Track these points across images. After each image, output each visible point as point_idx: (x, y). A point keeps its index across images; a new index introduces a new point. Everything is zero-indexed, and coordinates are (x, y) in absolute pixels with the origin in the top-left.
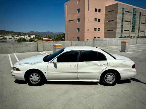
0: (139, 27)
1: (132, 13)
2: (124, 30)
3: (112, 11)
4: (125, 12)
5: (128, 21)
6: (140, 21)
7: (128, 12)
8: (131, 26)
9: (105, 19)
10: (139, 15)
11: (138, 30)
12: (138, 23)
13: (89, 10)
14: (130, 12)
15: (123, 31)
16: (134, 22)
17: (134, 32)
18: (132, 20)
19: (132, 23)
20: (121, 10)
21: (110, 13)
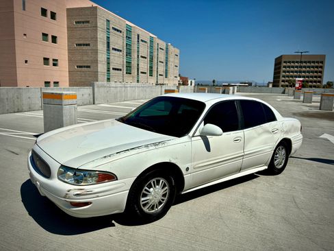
0: (138, 65)
1: (125, 35)
2: (113, 69)
3: (83, 22)
4: (111, 30)
5: (118, 50)
6: (138, 52)
7: (118, 31)
8: (125, 61)
9: (68, 38)
10: (136, 40)
11: (136, 70)
12: (136, 56)
13: (24, 9)
14: (121, 32)
15: (111, 69)
16: (129, 54)
17: (130, 74)
18: (125, 48)
19: (125, 54)
20: (103, 24)
21: (80, 25)
